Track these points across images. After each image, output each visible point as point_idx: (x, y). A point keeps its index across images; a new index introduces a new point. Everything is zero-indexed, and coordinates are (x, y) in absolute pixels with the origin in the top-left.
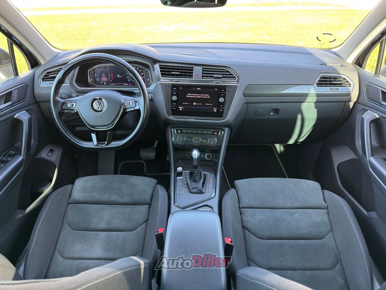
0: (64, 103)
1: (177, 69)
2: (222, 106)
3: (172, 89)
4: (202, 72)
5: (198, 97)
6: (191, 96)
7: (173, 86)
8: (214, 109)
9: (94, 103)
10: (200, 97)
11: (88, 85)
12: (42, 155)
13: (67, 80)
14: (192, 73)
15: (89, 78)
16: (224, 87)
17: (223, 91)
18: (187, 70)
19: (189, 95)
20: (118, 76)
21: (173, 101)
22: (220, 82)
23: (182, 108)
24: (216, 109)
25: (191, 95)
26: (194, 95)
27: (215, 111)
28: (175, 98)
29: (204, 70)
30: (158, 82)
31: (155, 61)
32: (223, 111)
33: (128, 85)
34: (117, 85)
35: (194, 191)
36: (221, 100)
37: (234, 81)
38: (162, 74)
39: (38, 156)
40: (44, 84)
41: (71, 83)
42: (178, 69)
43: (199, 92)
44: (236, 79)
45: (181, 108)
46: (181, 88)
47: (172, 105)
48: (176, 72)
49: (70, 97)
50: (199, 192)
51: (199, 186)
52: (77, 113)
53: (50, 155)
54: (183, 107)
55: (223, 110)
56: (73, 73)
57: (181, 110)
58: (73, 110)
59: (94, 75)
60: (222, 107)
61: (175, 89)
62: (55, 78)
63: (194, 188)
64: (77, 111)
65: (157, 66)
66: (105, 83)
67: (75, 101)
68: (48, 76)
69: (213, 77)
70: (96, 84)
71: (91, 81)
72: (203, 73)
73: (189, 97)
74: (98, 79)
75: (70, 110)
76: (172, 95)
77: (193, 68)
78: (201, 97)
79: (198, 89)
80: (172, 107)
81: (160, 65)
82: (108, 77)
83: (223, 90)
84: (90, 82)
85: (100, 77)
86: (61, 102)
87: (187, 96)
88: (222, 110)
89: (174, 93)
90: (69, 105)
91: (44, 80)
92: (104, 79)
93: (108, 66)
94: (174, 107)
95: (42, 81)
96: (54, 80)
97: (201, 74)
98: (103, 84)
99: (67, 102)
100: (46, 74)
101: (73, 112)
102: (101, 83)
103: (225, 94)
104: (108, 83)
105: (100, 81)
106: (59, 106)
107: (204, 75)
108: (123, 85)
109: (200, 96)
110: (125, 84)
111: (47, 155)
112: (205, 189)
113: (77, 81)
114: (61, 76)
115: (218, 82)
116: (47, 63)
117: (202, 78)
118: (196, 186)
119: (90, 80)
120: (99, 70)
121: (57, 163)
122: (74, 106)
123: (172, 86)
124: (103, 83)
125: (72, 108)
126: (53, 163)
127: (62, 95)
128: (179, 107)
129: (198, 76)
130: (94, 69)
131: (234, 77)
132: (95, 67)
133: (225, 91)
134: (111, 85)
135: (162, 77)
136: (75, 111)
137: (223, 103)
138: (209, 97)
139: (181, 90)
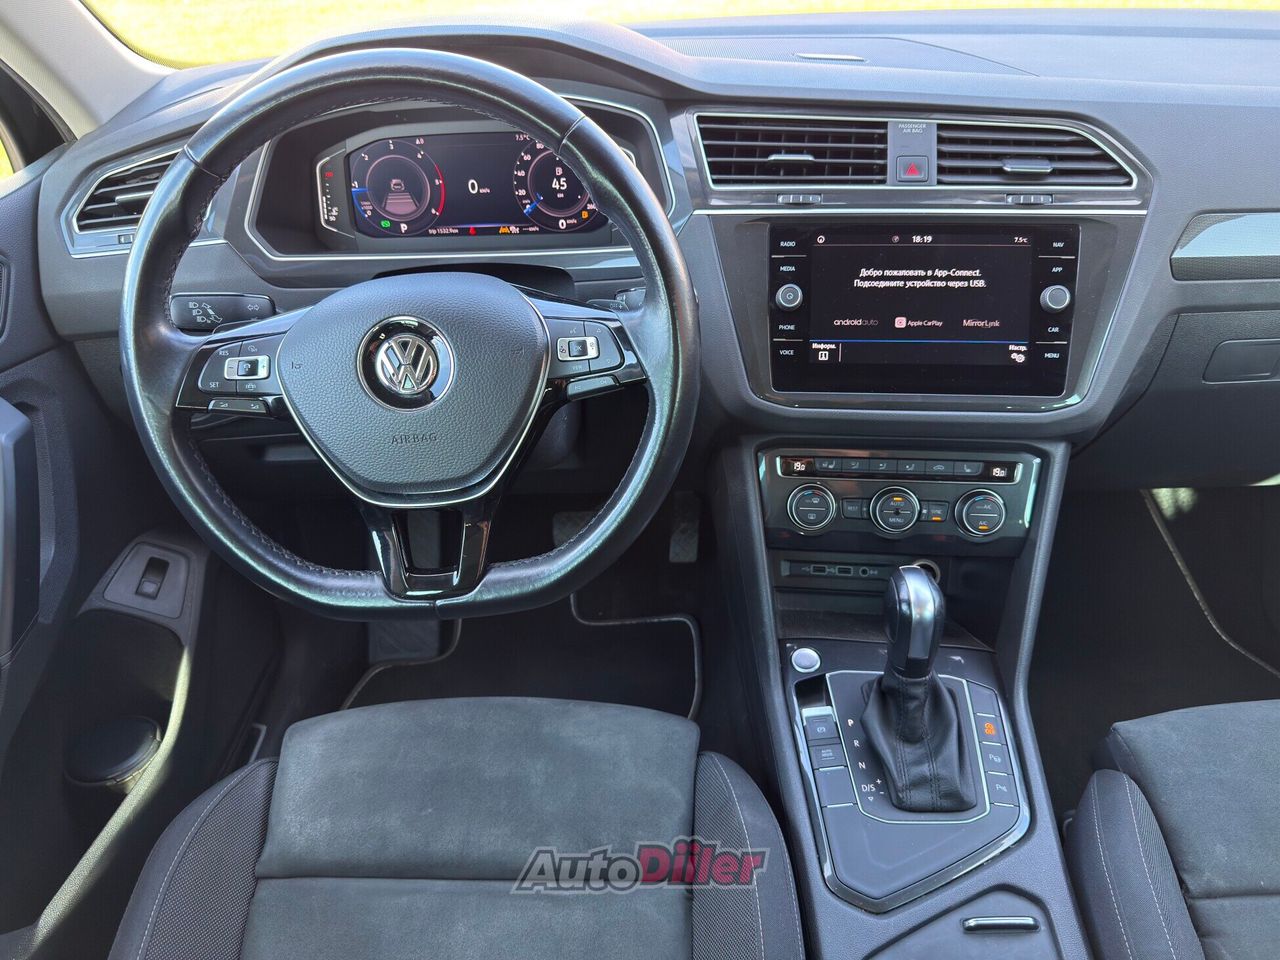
0: (203, 356)
1: (795, 136)
2: (1056, 330)
3: (775, 248)
4: (934, 147)
5: (918, 284)
6: (878, 278)
7: (780, 229)
8: (1012, 347)
9: (381, 356)
10: (928, 283)
11: (320, 241)
12: (109, 595)
13: (213, 217)
14: (883, 154)
15: (322, 201)
16: (1067, 230)
17: (1059, 251)
18: (845, 138)
19: (868, 279)
20: (473, 187)
21: (779, 314)
22: (1042, 199)
23: (829, 346)
24: (1023, 348)
25: (879, 273)
26: (895, 273)
27: (1020, 359)
28: (790, 296)
29: (945, 134)
30: (697, 212)
31: (674, 97)
32: (1063, 360)
33: (521, 232)
34: (463, 232)
35: (919, 797)
36: (1054, 297)
37: (1123, 195)
38: (715, 168)
39: (94, 602)
40: (90, 245)
41: (234, 232)
42: (799, 137)
43: (924, 259)
44: (1129, 183)
45: (823, 350)
46: (821, 240)
47: (775, 332)
48: (790, 151)
49: (236, 316)
50: (946, 803)
51: (943, 772)
52: (279, 413)
53: (150, 588)
54: (837, 345)
55: (1063, 350)
56: (242, 180)
57: (823, 357)
58: (255, 396)
59: (349, 186)
60: (1055, 336)
61: (792, 244)
62: (140, 212)
63: (920, 783)
64: (280, 401)
65: (686, 125)
66: (404, 227)
67: (267, 343)
68: (109, 198)
69: (999, 172)
70: (359, 231)
71: (332, 219)
72: (941, 155)
73: (866, 284)
74: (367, 208)
75: (237, 395)
76: (777, 281)
77: (884, 125)
78: (939, 284)
79: (917, 239)
80: (775, 348)
81: (700, 120)
82: (417, 195)
83: (1061, 245)
84: (328, 222)
85: (381, 193)
86: (185, 351)
87: (858, 283)
88: (1055, 356)
89: (784, 269)
90: (232, 369)
91: (88, 219)
92: (401, 205)
93: (419, 137)
94: (786, 346)
95: (82, 228)
96: (135, 221)
97: (935, 162)
98: (394, 230)
99: (221, 352)
100: (97, 188)
101: (256, 407)
102: (385, 224)
103: (1070, 267)
104: (419, 227)
105: (377, 217)
106: (176, 377)
107: (947, 163)
108: (495, 231)
109: (934, 278)
110: (506, 230)
111: (138, 592)
112: (971, 780)
113: (263, 223)
114: (175, 194)
115: (1032, 199)
116: (102, 130)
117: (940, 183)
118: (925, 769)
119: (327, 213)
120: (372, 160)
121: (187, 629)
122: (262, 372)
123: (773, 231)
124: (396, 225)
125: (250, 387)
126: (164, 628)
127: (191, 305)
128: (815, 346)
129: (912, 170)
130: (348, 156)
131: (1120, 172)
132: (353, 143)
133: (1073, 247)
134: (438, 235)
135: (715, 182)
136: (270, 399)
137: (1063, 318)
138: (981, 283)
139: (821, 248)
